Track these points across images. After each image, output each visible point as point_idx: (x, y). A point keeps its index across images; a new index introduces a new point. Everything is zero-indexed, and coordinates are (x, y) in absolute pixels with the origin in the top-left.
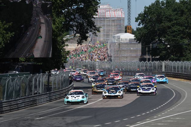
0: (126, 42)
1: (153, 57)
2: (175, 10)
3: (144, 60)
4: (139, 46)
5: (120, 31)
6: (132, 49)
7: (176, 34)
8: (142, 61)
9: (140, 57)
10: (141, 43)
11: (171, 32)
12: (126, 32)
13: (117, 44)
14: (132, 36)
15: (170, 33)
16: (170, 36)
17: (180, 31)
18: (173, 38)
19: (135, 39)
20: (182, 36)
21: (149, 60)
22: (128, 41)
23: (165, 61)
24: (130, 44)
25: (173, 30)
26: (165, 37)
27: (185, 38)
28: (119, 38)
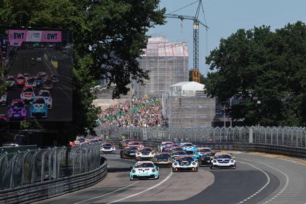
0: (190, 95)
1: (235, 120)
2: (269, 45)
3: (220, 124)
4: (212, 103)
5: (181, 79)
6: (200, 107)
7: (271, 83)
8: (216, 127)
9: (214, 120)
10: (214, 97)
11: (262, 80)
12: (191, 80)
13: (176, 99)
14: (201, 87)
15: (261, 82)
16: (262, 86)
17: (277, 77)
18: (266, 90)
19: (205, 92)
20: (280, 86)
21: (228, 124)
22: (194, 95)
23: (254, 127)
24: (198, 99)
25: (266, 77)
26: (253, 88)
27: (285, 90)
28: (179, 89)
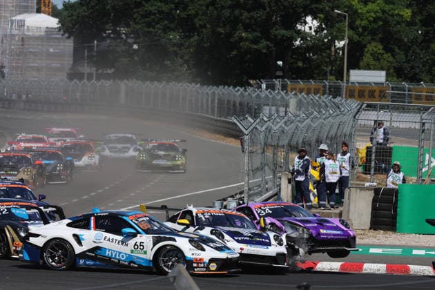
0: (38, 34)
1: (100, 71)
3: (80, 76)
4: (69, 45)
5: (25, 10)
6: (51, 50)
7: (154, 19)
8: (73, 79)
9: (71, 69)
10: (72, 38)
11: (142, 16)
12: (39, 11)
13: (17, 39)
14: (53, 22)
15: (140, 17)
16: (140, 24)
17: (161, 12)
18: (146, 29)
19: (59, 29)
20: (166, 24)
21: (90, 77)
22: (43, 33)
23: (127, 82)
24: (48, 39)
25: (146, 11)
26: (128, 26)
27: (173, 30)
28: (21, 24)
